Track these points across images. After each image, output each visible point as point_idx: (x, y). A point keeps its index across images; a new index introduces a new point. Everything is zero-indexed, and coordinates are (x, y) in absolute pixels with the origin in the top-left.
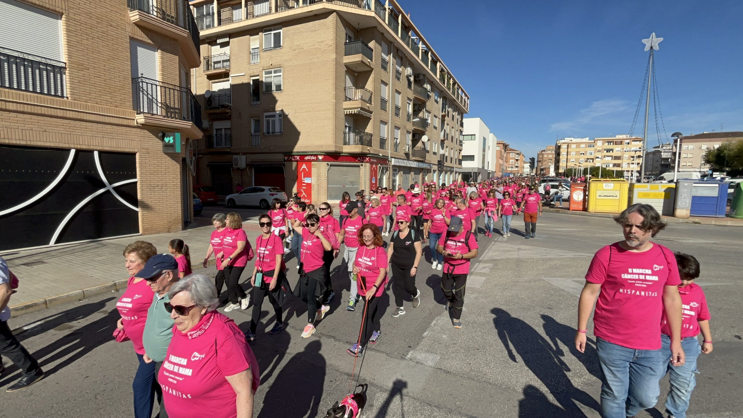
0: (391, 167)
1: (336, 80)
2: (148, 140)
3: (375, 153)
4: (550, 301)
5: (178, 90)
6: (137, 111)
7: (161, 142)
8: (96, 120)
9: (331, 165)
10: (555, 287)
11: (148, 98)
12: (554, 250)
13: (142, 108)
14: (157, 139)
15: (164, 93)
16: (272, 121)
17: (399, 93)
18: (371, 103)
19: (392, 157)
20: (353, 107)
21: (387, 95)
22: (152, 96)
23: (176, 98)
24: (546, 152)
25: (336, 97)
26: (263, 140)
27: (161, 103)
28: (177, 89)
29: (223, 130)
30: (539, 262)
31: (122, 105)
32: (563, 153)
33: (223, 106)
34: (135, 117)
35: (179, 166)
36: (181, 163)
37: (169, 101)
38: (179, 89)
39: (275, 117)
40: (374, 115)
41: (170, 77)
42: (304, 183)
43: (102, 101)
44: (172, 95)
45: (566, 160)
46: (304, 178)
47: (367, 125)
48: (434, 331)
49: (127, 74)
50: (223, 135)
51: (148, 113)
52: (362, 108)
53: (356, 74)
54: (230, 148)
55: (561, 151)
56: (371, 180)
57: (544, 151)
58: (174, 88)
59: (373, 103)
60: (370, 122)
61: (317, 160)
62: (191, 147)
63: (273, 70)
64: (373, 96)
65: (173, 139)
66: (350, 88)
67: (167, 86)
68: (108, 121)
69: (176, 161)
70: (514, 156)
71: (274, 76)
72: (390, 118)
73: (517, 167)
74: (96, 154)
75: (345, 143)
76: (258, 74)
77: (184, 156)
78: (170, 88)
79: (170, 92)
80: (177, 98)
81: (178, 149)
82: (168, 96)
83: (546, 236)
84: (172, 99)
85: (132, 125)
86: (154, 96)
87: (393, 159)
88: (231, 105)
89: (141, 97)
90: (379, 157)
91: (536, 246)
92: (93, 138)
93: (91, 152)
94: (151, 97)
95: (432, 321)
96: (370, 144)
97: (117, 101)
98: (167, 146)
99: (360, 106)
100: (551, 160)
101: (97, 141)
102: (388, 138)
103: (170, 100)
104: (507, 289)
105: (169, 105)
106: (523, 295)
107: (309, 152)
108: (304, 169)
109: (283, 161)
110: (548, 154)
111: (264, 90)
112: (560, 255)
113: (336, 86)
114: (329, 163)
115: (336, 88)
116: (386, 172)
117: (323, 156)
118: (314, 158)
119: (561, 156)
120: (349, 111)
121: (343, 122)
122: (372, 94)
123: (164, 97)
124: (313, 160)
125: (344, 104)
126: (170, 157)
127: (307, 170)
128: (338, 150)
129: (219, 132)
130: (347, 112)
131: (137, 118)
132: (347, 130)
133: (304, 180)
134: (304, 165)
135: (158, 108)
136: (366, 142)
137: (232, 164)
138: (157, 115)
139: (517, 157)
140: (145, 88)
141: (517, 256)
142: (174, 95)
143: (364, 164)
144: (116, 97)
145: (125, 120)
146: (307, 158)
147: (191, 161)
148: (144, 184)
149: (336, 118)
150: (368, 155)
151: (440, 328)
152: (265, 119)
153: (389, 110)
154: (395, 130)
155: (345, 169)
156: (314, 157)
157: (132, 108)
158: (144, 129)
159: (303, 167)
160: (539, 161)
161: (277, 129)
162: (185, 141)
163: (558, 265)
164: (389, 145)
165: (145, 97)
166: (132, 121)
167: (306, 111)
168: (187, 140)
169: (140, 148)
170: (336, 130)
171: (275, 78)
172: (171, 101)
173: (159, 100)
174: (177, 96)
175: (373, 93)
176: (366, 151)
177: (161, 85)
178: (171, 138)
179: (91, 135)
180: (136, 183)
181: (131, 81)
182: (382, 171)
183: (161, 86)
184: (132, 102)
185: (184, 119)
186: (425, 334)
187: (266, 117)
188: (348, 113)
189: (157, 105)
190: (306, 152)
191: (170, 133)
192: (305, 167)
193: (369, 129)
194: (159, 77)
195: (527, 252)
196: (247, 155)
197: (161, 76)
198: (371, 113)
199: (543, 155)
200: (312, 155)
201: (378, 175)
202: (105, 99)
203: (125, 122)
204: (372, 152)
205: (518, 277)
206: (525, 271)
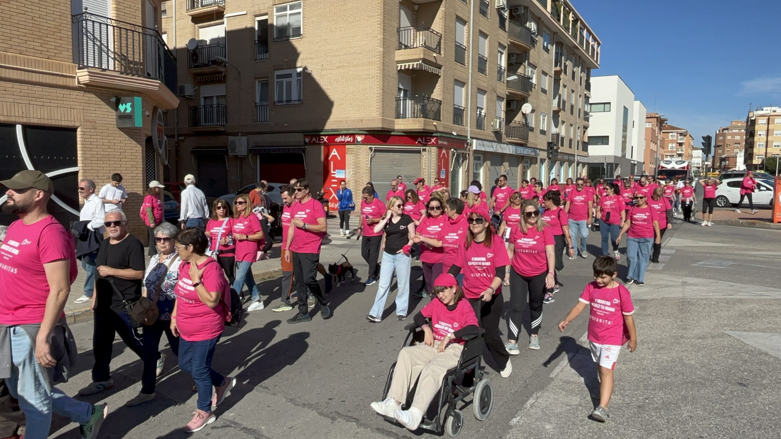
0: (471, 153)
1: (384, 17)
2: (94, 109)
3: (446, 131)
4: (743, 372)
5: (139, 33)
6: (79, 65)
7: (113, 111)
8: (19, 78)
9: (376, 151)
10: (750, 348)
11: (94, 44)
12: (747, 286)
13: (85, 59)
14: (109, 107)
15: (119, 38)
16: (286, 82)
17: (485, 36)
18: (440, 53)
19: (472, 138)
20: (410, 58)
21: (465, 39)
22: (100, 41)
23: (136, 44)
24: (731, 132)
25: (385, 43)
26: (273, 113)
27: (114, 53)
28: (137, 30)
29: (215, 99)
30: (721, 304)
31: (57, 55)
32: (759, 133)
33: (215, 62)
34: (76, 74)
35: (141, 149)
36: (145, 144)
37: (125, 48)
38: (141, 31)
39: (291, 77)
40: (444, 71)
41: (129, 12)
42: (334, 178)
43: (28, 50)
44: (130, 41)
45: (764, 144)
46: (334, 170)
47: (435, 87)
48: (530, 416)
49: (65, 8)
50: (215, 106)
51: (94, 67)
52: (425, 61)
53: (416, 7)
54: (224, 125)
55: (756, 129)
56: (439, 173)
57: (727, 129)
58: (133, 29)
59: (442, 52)
60: (439, 82)
61: (355, 142)
62: (160, 119)
63: (288, 5)
64: (442, 41)
65: (131, 106)
66: (406, 29)
67: (124, 27)
68: (37, 80)
69: (136, 141)
70: (675, 138)
71: (290, 15)
72: (470, 75)
73: (680, 155)
74: (19, 128)
75: (398, 116)
76: (265, 12)
77: (150, 134)
78: (127, 30)
79: (127, 35)
80: (138, 45)
81: (138, 122)
82: (124, 42)
83: (732, 263)
84: (130, 46)
85: (71, 85)
86: (104, 41)
87: (474, 141)
88: (227, 60)
89: (85, 43)
90: (453, 137)
91: (715, 279)
92: (14, 106)
93: (12, 126)
94: (99, 43)
95: (528, 398)
96: (437, 116)
97: (49, 50)
98: (123, 117)
99: (422, 57)
100: (739, 144)
101: (20, 109)
102: (467, 108)
103: (127, 47)
104: (663, 348)
105: (126, 55)
106: (692, 359)
107: (341, 130)
108: (335, 156)
109: (303, 144)
110: (733, 135)
111: (275, 37)
112: (757, 295)
113: (384, 26)
114: (373, 146)
115: (384, 29)
116: (463, 162)
117: (364, 136)
118: (349, 140)
119: (755, 138)
120: (405, 66)
121: (394, 82)
122: (441, 37)
123: (119, 44)
124: (349, 143)
125: (396, 54)
126: (128, 135)
127: (339, 159)
128: (387, 126)
129: (209, 102)
130: (401, 66)
131: (78, 75)
132: (402, 95)
133: (334, 174)
134: (334, 150)
135: (110, 59)
136: (431, 114)
137: (228, 150)
138: (108, 69)
139: (681, 139)
140: (90, 29)
141: (681, 295)
142: (133, 40)
143: (427, 148)
144: (50, 43)
145: (61, 78)
146: (338, 139)
147: (160, 142)
148: (88, 174)
149: (384, 76)
150: (434, 135)
151: (540, 412)
152: (276, 80)
153: (468, 63)
154: (478, 94)
155: (397, 155)
156: (350, 137)
157: (72, 61)
158: (89, 92)
159: (333, 154)
160: (719, 146)
161: (295, 96)
162: (151, 111)
163: (755, 311)
164: (469, 119)
165: (90, 43)
166: (71, 79)
167: (338, 67)
168: (155, 109)
169: (82, 120)
170: (383, 96)
171: (292, 17)
172: (129, 49)
173: (111, 47)
174: (138, 42)
175: (443, 36)
176: (431, 128)
177: (115, 25)
178: (129, 104)
179: (12, 100)
180: (76, 173)
181: (70, 20)
182: (457, 160)
183: (114, 27)
184: (71, 51)
185: (149, 76)
186: (515, 420)
187: (279, 77)
188: (403, 68)
189: (108, 56)
190: (337, 130)
191: (127, 98)
192: (336, 153)
193: (437, 94)
194: (111, 13)
195: (698, 288)
196: (249, 136)
197: (115, 12)
198: (440, 67)
199: (724, 136)
200: (346, 135)
201: (450, 166)
202: (32, 47)
203: (61, 81)
204: (440, 129)
205: (684, 329)
206: (696, 319)
